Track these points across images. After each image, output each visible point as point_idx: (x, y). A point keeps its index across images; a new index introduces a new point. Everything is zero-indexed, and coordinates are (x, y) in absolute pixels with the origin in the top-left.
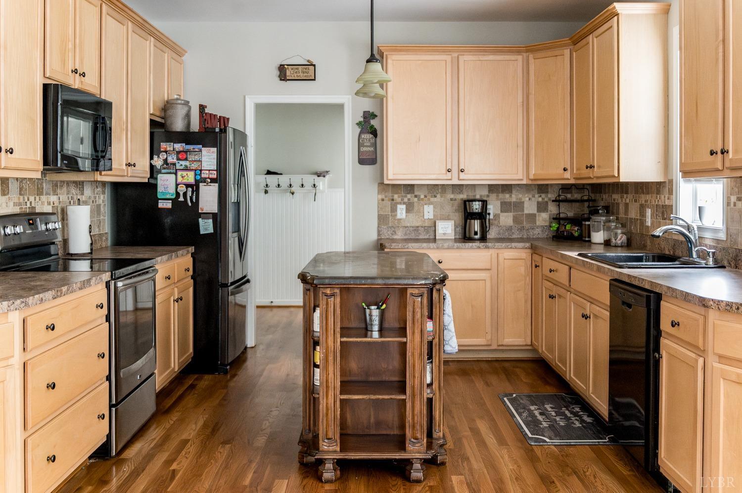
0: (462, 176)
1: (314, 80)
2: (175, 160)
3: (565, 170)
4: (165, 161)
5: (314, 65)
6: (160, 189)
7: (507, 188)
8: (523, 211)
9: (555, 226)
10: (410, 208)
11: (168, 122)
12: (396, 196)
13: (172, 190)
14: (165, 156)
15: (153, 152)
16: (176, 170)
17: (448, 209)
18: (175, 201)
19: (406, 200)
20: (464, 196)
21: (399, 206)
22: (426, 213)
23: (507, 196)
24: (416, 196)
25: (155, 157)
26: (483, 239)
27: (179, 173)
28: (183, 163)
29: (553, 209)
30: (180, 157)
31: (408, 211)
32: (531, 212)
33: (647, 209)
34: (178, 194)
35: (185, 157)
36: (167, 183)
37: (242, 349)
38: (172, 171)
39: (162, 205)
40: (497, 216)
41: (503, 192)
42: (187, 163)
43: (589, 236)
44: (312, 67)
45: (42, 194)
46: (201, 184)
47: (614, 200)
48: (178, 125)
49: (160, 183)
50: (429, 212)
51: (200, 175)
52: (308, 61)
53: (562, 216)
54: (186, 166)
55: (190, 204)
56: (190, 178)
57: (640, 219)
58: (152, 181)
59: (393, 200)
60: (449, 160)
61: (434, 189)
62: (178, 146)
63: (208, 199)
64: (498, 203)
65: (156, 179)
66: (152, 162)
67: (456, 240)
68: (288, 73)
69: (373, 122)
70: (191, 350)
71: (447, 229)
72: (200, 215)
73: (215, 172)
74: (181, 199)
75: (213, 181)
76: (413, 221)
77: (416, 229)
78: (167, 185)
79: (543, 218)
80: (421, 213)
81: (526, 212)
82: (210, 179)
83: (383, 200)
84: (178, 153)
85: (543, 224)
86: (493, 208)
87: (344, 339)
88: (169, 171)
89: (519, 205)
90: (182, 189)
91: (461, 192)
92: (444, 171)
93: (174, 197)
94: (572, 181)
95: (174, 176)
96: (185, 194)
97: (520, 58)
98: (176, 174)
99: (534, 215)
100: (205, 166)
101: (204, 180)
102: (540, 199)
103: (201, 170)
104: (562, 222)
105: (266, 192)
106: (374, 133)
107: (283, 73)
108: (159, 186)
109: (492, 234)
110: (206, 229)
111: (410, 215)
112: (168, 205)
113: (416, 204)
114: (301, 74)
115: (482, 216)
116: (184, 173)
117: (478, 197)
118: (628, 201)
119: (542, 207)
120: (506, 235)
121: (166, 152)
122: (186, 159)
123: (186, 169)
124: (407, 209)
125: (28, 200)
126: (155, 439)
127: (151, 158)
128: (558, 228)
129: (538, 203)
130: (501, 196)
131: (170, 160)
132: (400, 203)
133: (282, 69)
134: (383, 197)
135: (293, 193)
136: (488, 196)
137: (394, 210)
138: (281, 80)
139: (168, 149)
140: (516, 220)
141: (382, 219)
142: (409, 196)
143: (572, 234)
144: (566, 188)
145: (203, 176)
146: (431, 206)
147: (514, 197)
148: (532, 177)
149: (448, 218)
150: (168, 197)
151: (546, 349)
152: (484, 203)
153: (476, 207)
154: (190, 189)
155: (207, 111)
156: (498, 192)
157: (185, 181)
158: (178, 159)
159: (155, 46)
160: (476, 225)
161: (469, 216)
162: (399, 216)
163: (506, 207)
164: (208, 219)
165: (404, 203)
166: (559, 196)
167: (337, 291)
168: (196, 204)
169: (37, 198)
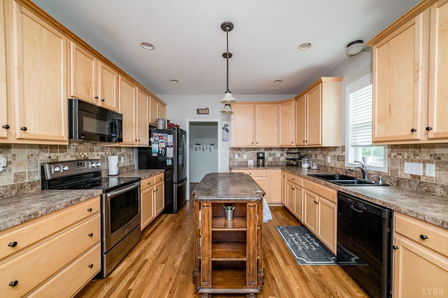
0: (257, 145)
1: (208, 114)
2: (158, 139)
3: (292, 143)
4: (155, 139)
5: (208, 109)
6: (153, 149)
7: (270, 149)
8: (276, 156)
9: (287, 161)
10: (239, 155)
11: (157, 126)
12: (235, 151)
13: (157, 150)
14: (155, 138)
15: (150, 136)
16: (159, 143)
17: (252, 155)
18: (158, 154)
19: (238, 153)
20: (257, 152)
21: (236, 155)
22: (244, 157)
23: (271, 151)
24: (241, 152)
25: (151, 138)
26: (263, 166)
27: (160, 144)
28: (161, 140)
29: (286, 156)
30: (160, 138)
31: (239, 156)
32: (278, 157)
33: (328, 157)
34: (159, 151)
35: (161, 138)
36: (156, 147)
37: (185, 201)
38: (157, 143)
39: (153, 155)
40: (267, 158)
41: (269, 150)
42: (163, 140)
43: (301, 165)
44: (208, 110)
45: (93, 151)
46: (167, 148)
47: (310, 153)
48: (161, 127)
49: (153, 147)
50: (245, 157)
51: (167, 144)
52: (206, 108)
53: (289, 158)
54: (162, 141)
55: (163, 155)
56: (163, 145)
57: (324, 160)
58: (150, 146)
59: (234, 153)
60: (253, 139)
61: (247, 149)
62: (159, 134)
63: (170, 153)
64: (268, 154)
65: (152, 146)
66: (150, 140)
67: (254, 166)
68: (200, 112)
69: (227, 127)
70: (164, 206)
71: (251, 162)
72: (167, 159)
73: (172, 143)
74: (160, 153)
75: (172, 146)
76: (240, 159)
77: (241, 162)
78: (155, 147)
79: (282, 159)
80: (243, 157)
81: (277, 156)
82: (171, 146)
83: (230, 153)
84: (159, 137)
85: (282, 160)
86: (266, 155)
87: (214, 229)
88: (156, 143)
89: (274, 154)
90: (161, 149)
91: (256, 150)
92: (251, 143)
93: (158, 152)
94: (295, 147)
95: (158, 145)
96: (162, 151)
97: (276, 105)
98: (158, 144)
99: (280, 157)
100: (169, 141)
101: (168, 146)
102: (281, 152)
103: (167, 143)
104: (289, 160)
105: (196, 150)
106: (227, 131)
107: (198, 112)
108: (152, 148)
109: (266, 164)
110: (169, 163)
111: (239, 158)
112: (156, 155)
113: (241, 154)
114: (204, 112)
115: (263, 158)
116: (161, 144)
117: (261, 152)
118: (317, 153)
119: (282, 155)
120: (270, 164)
121: (155, 136)
122: (162, 139)
123: (162, 142)
124: (238, 155)
125: (83, 154)
126: (133, 259)
127: (150, 138)
128: (288, 162)
129: (281, 154)
130: (269, 151)
131: (156, 139)
132: (236, 154)
133: (198, 110)
134: (231, 152)
135: (204, 150)
136: (264, 151)
137: (234, 156)
138: (198, 114)
139: (156, 135)
140: (273, 159)
141: (230, 159)
142: (239, 151)
143: (293, 164)
144: (290, 149)
145: (168, 145)
146: (246, 155)
147: (273, 152)
148: (280, 145)
149: (251, 159)
150: (156, 152)
151: (296, 212)
152: (264, 153)
153: (261, 155)
154: (163, 149)
155: (170, 122)
156: (268, 150)
157: (162, 146)
158: (159, 139)
159: (151, 99)
160: (261, 161)
161: (259, 158)
162: (236, 158)
163: (270, 155)
164: (170, 160)
165: (237, 154)
166: (288, 151)
167: (210, 204)
168: (165, 154)
169: (90, 153)
